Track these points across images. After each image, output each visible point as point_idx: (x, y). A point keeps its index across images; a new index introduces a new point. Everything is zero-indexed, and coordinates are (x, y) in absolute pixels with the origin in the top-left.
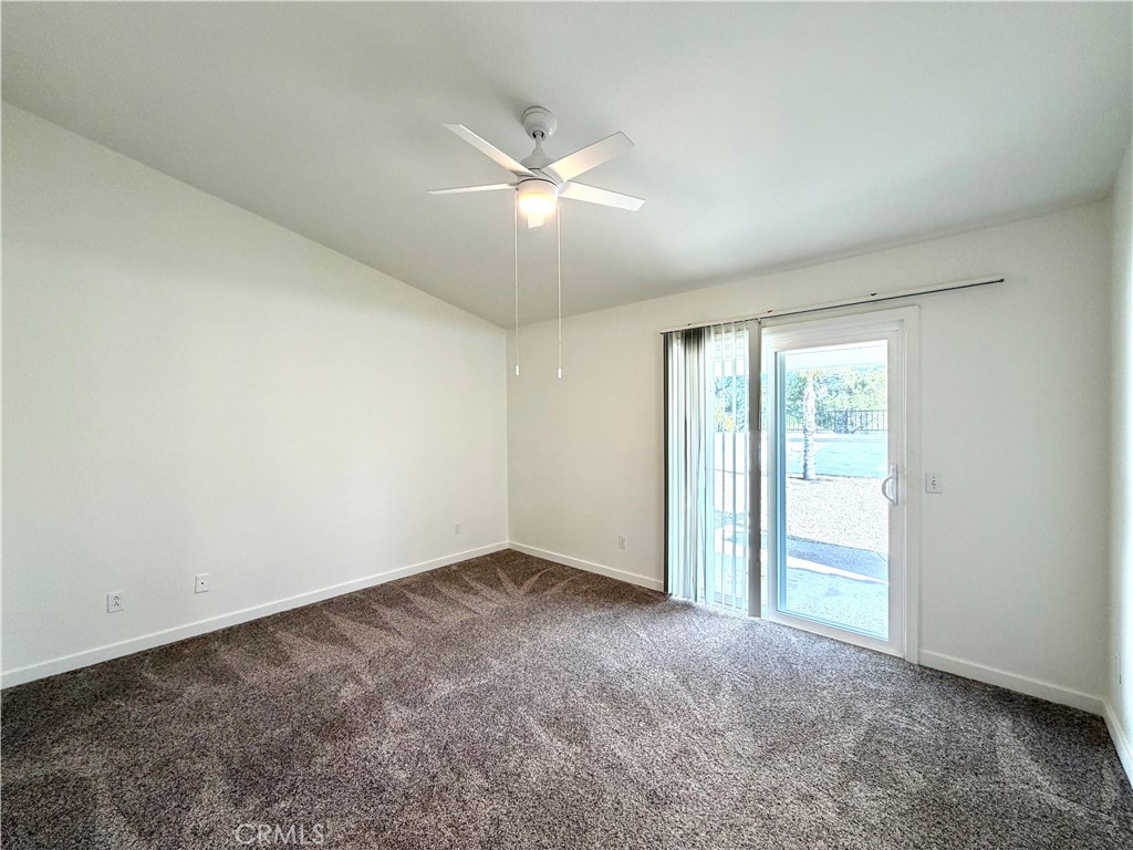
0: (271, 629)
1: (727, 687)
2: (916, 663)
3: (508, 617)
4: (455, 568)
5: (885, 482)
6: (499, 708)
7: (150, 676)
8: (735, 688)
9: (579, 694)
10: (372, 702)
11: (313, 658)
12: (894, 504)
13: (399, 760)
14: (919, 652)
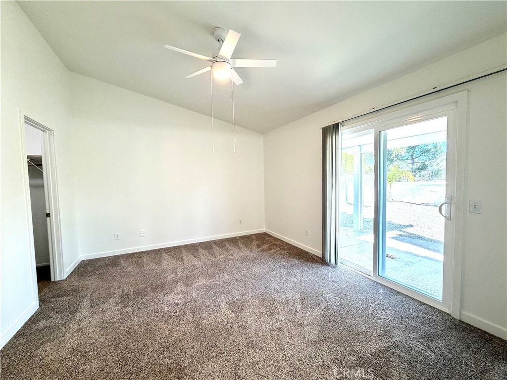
0: (163, 252)
1: (323, 307)
2: (459, 319)
3: (244, 260)
4: (238, 238)
5: (442, 205)
6: (215, 293)
7: (122, 262)
8: (327, 308)
9: (251, 295)
10: (175, 282)
11: (168, 263)
12: (448, 219)
13: (169, 304)
14: (460, 312)
